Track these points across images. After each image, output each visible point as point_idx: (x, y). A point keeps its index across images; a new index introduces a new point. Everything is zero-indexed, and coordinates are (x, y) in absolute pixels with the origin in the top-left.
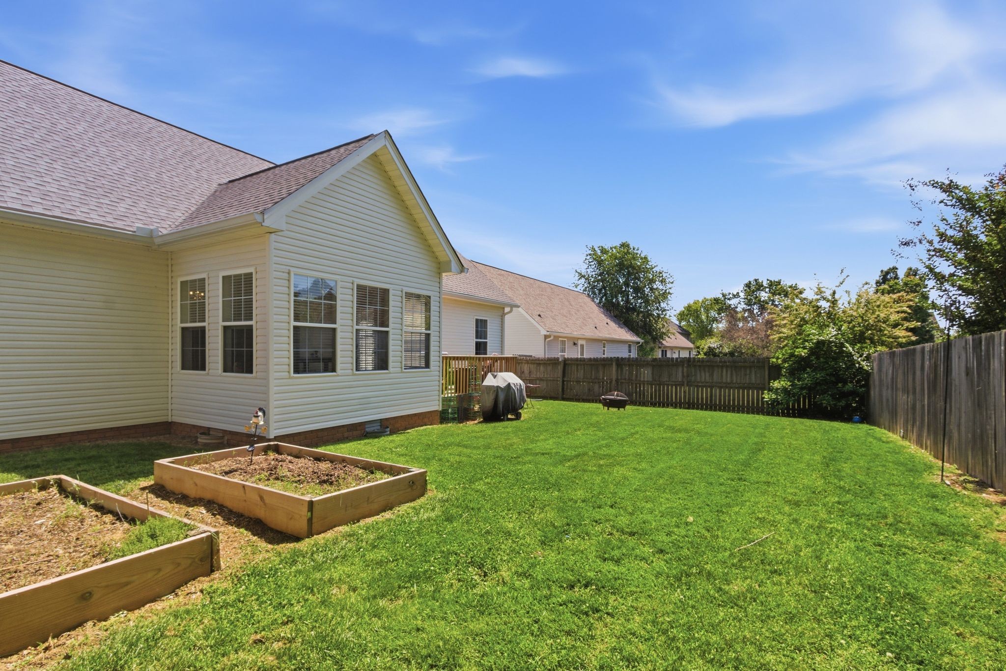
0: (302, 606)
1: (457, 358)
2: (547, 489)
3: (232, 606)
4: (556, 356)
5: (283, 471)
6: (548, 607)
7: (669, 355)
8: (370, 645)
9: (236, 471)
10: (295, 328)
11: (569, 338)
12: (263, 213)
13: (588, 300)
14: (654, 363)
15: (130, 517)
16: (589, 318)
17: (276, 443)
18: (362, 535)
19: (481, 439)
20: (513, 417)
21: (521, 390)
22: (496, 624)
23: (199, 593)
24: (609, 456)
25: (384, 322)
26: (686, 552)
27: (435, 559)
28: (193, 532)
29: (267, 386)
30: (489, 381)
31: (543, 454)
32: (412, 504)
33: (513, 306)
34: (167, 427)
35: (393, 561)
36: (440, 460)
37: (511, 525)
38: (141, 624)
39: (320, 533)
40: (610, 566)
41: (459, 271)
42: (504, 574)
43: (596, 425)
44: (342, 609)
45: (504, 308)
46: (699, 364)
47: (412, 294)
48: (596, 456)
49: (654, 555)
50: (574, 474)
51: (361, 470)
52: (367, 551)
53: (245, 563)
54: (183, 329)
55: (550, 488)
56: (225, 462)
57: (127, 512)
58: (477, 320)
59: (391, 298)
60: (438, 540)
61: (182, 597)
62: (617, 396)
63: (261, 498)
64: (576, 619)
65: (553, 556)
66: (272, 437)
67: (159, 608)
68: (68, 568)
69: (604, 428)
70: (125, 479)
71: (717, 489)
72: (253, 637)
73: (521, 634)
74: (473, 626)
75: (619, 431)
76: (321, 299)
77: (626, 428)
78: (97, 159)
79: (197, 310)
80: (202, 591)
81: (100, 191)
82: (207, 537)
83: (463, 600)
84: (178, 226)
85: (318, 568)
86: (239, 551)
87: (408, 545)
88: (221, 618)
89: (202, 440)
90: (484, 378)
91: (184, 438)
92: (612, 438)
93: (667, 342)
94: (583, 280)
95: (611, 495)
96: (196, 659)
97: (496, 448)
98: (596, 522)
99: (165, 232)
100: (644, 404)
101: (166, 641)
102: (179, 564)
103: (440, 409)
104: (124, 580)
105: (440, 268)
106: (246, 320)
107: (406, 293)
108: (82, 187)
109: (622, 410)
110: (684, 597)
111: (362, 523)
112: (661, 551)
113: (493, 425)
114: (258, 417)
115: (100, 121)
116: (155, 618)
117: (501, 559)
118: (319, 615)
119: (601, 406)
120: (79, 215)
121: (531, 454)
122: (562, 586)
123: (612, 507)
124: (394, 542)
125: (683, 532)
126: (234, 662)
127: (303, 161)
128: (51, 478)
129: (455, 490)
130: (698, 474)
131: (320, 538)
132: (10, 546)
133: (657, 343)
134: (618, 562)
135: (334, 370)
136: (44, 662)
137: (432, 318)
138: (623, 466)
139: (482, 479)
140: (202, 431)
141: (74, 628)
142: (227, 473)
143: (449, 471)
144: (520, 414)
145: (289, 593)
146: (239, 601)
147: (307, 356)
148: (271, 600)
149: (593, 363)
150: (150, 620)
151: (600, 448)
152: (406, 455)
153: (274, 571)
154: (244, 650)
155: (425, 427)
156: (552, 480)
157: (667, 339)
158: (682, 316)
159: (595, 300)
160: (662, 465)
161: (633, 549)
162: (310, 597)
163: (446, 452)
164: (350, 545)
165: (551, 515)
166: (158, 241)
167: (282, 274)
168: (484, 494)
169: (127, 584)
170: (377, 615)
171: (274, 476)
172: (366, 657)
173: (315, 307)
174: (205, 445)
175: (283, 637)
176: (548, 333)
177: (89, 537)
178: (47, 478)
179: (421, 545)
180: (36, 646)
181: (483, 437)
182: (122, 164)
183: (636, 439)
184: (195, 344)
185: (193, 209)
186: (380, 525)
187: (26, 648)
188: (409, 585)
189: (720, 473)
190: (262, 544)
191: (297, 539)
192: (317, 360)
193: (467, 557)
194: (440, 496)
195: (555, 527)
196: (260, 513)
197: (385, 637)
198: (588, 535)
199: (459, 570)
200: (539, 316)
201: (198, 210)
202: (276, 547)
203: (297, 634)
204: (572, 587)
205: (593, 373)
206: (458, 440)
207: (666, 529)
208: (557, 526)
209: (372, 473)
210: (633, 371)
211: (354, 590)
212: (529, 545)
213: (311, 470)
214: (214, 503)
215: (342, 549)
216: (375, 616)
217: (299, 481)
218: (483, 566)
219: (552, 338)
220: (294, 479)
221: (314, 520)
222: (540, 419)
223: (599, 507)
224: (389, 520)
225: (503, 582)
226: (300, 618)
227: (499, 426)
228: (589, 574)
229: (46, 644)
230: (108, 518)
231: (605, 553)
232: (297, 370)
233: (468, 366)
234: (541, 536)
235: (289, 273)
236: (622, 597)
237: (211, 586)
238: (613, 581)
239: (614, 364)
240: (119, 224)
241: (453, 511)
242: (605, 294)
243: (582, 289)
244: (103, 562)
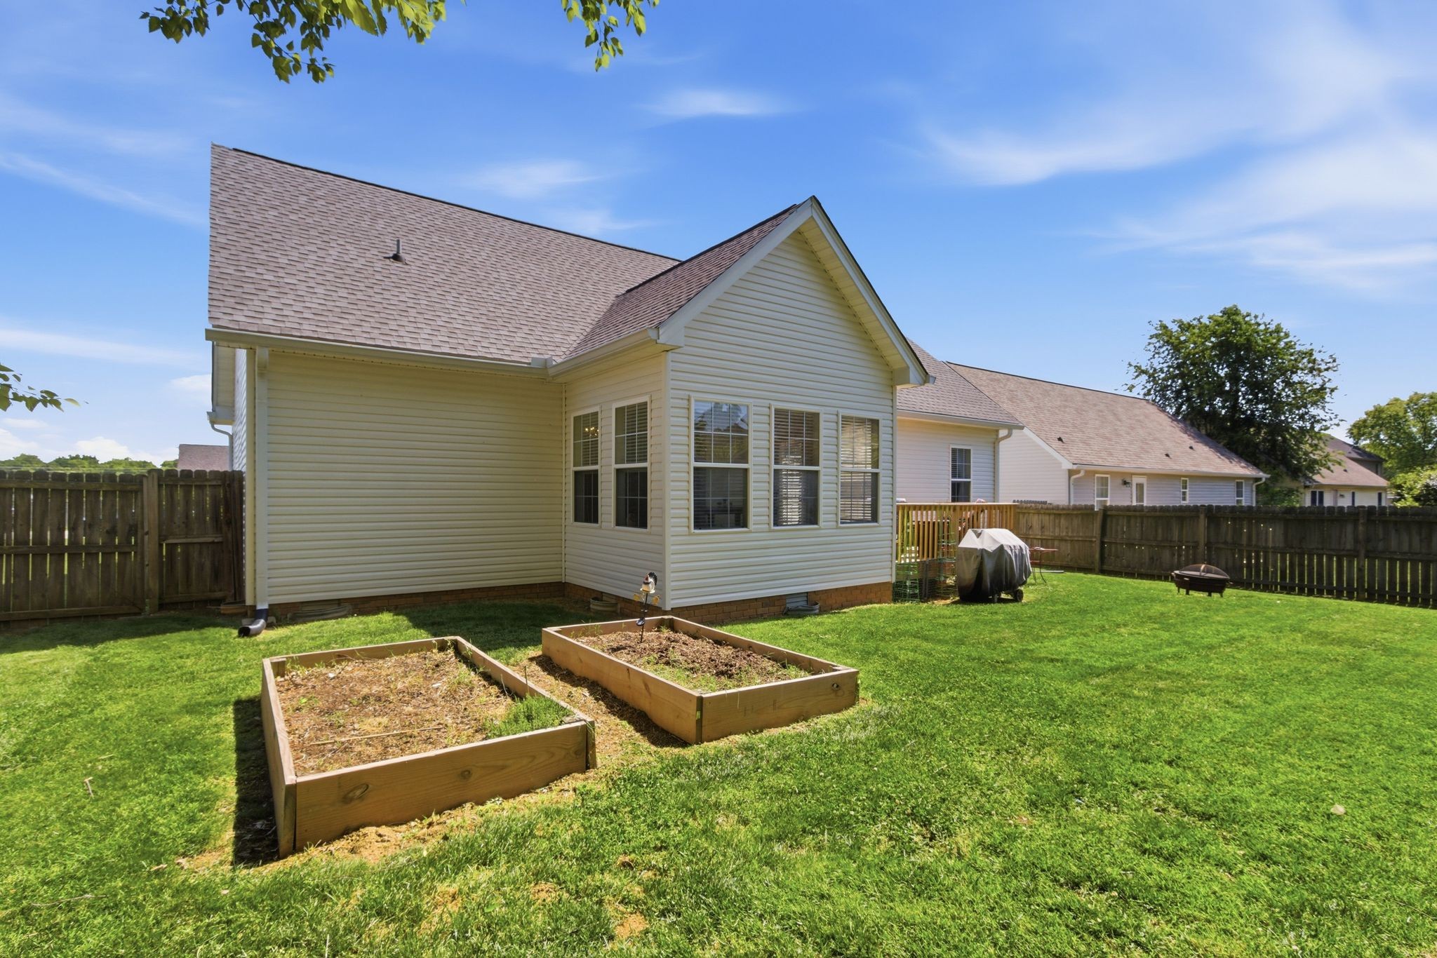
0: (680, 832)
1: (920, 508)
2: (1052, 719)
3: (604, 815)
4: (1089, 503)
5: (675, 655)
6: (1027, 908)
7: (1328, 501)
8: (756, 902)
9: (624, 648)
10: (696, 469)
11: (1114, 474)
12: (657, 328)
13: (1153, 410)
14: (1288, 517)
15: (513, 691)
16: (1155, 439)
17: (671, 617)
18: (763, 751)
19: (952, 630)
20: (1009, 597)
21: (1022, 556)
22: (938, 915)
23: (571, 792)
24: (1180, 676)
25: (812, 458)
26: (1315, 868)
27: (858, 800)
28: (567, 719)
29: (663, 544)
30: (970, 541)
31: (1052, 660)
32: (836, 717)
33: (1012, 427)
34: (560, 589)
35: (800, 793)
36: (885, 656)
37: (982, 768)
38: (513, 817)
39: (711, 740)
40: (1156, 865)
41: (921, 381)
42: (959, 839)
43: (1161, 621)
44: (729, 845)
45: (997, 431)
46: (1393, 518)
47: (852, 418)
48: (1150, 672)
49: (1248, 861)
50: (1104, 699)
51: (771, 662)
52: (767, 772)
53: (622, 764)
54: (576, 473)
55: (1056, 717)
56: (613, 636)
57: (511, 686)
58: (954, 451)
59: (822, 425)
60: (866, 774)
61: (554, 793)
62: (1208, 571)
63: (646, 685)
64: (1075, 938)
65: (1047, 830)
66: (668, 608)
67: (532, 801)
68: (454, 741)
69: (1174, 625)
70: (516, 646)
71: (1412, 761)
72: (622, 858)
73: (976, 940)
74: (902, 910)
75: (1205, 634)
76: (727, 430)
77: (1220, 627)
78: (497, 286)
79: (589, 450)
80: (575, 790)
81: (500, 322)
82: (582, 726)
83: (892, 867)
84: (572, 352)
85: (704, 785)
86: (620, 748)
87: (822, 774)
88: (590, 826)
89: (595, 606)
90: (961, 535)
91: (576, 602)
92: (1186, 643)
93: (1323, 477)
94: (1144, 377)
95: (1171, 743)
96: (560, 871)
97: (973, 645)
98: (1136, 785)
99: (559, 360)
100: (1267, 588)
101: (534, 842)
102: (553, 755)
103: (894, 580)
104: (500, 763)
105: (893, 378)
106: (640, 461)
107: (843, 417)
108: (484, 319)
109: (1216, 596)
110: (1302, 949)
111: (766, 733)
112: (1263, 857)
113: (973, 607)
114: (648, 584)
115: (502, 243)
116: (527, 811)
117: (960, 819)
118: (698, 847)
119: (1172, 587)
120: (481, 352)
121: (1033, 660)
122: (1056, 881)
123: (1170, 763)
124: (803, 766)
125: (1319, 832)
126: (598, 884)
127: (709, 254)
128: (448, 638)
129: (900, 703)
130: (1369, 728)
131: (710, 747)
132: (409, 709)
133: (1302, 479)
134: (1170, 859)
135: (745, 525)
136: (427, 838)
137: (882, 451)
138: (1203, 695)
139: (944, 690)
140: (594, 596)
141: (453, 807)
142: (615, 650)
143: (895, 674)
144: (1021, 593)
145: (667, 812)
146: (612, 810)
147: (710, 506)
148: (645, 816)
149: (1158, 514)
150: (522, 813)
151: (1160, 659)
152: (837, 645)
153: (653, 780)
154: (610, 871)
155: (869, 606)
156: (1063, 705)
157: (1324, 471)
158: (1358, 430)
159: (1168, 409)
160: (1288, 702)
161: (1203, 843)
162: (691, 822)
163: (895, 645)
164: (745, 762)
165: (1052, 760)
166: (551, 372)
167: (680, 401)
168: (943, 714)
169: (503, 767)
170: (770, 862)
171: (664, 660)
172: (750, 916)
173: (722, 441)
174: (597, 612)
175: (654, 866)
176: (1075, 467)
177: (475, 709)
178: (446, 638)
179: (839, 777)
180: (422, 819)
181: (955, 626)
182: (520, 288)
183: (1239, 650)
184: (588, 492)
185: (588, 330)
186: (788, 741)
187: (413, 820)
188: (818, 830)
189: (1426, 731)
190: (645, 744)
191: (684, 744)
192: (724, 511)
193: (906, 804)
194: (877, 708)
195: (1058, 783)
196: (645, 704)
197: (777, 896)
198: (1116, 803)
199: (893, 822)
200: (1060, 439)
201: (593, 330)
202: (659, 749)
203: (670, 866)
204: (1075, 885)
205: (1160, 531)
206: (915, 627)
207: (1280, 820)
208: (1061, 782)
209: (784, 667)
210: (1242, 529)
211: (745, 822)
212: (1009, 803)
213: (708, 656)
214: (598, 685)
215: (736, 765)
216: (767, 864)
217: (692, 669)
218: (930, 824)
219: (1082, 474)
220: (687, 666)
221: (704, 723)
222: (1054, 603)
223: (1145, 761)
224: (800, 735)
225: (959, 853)
226: (676, 847)
227: (984, 610)
228: (1109, 870)
229: (429, 820)
230: (494, 690)
231: (1146, 841)
232: (698, 525)
233: (937, 519)
234: (1030, 794)
235: (689, 400)
236: (1168, 922)
237: (585, 786)
238: (1154, 890)
239: (1202, 516)
240: (516, 356)
241: (893, 734)
242: (1189, 399)
243: (1142, 392)
244: (484, 739)
